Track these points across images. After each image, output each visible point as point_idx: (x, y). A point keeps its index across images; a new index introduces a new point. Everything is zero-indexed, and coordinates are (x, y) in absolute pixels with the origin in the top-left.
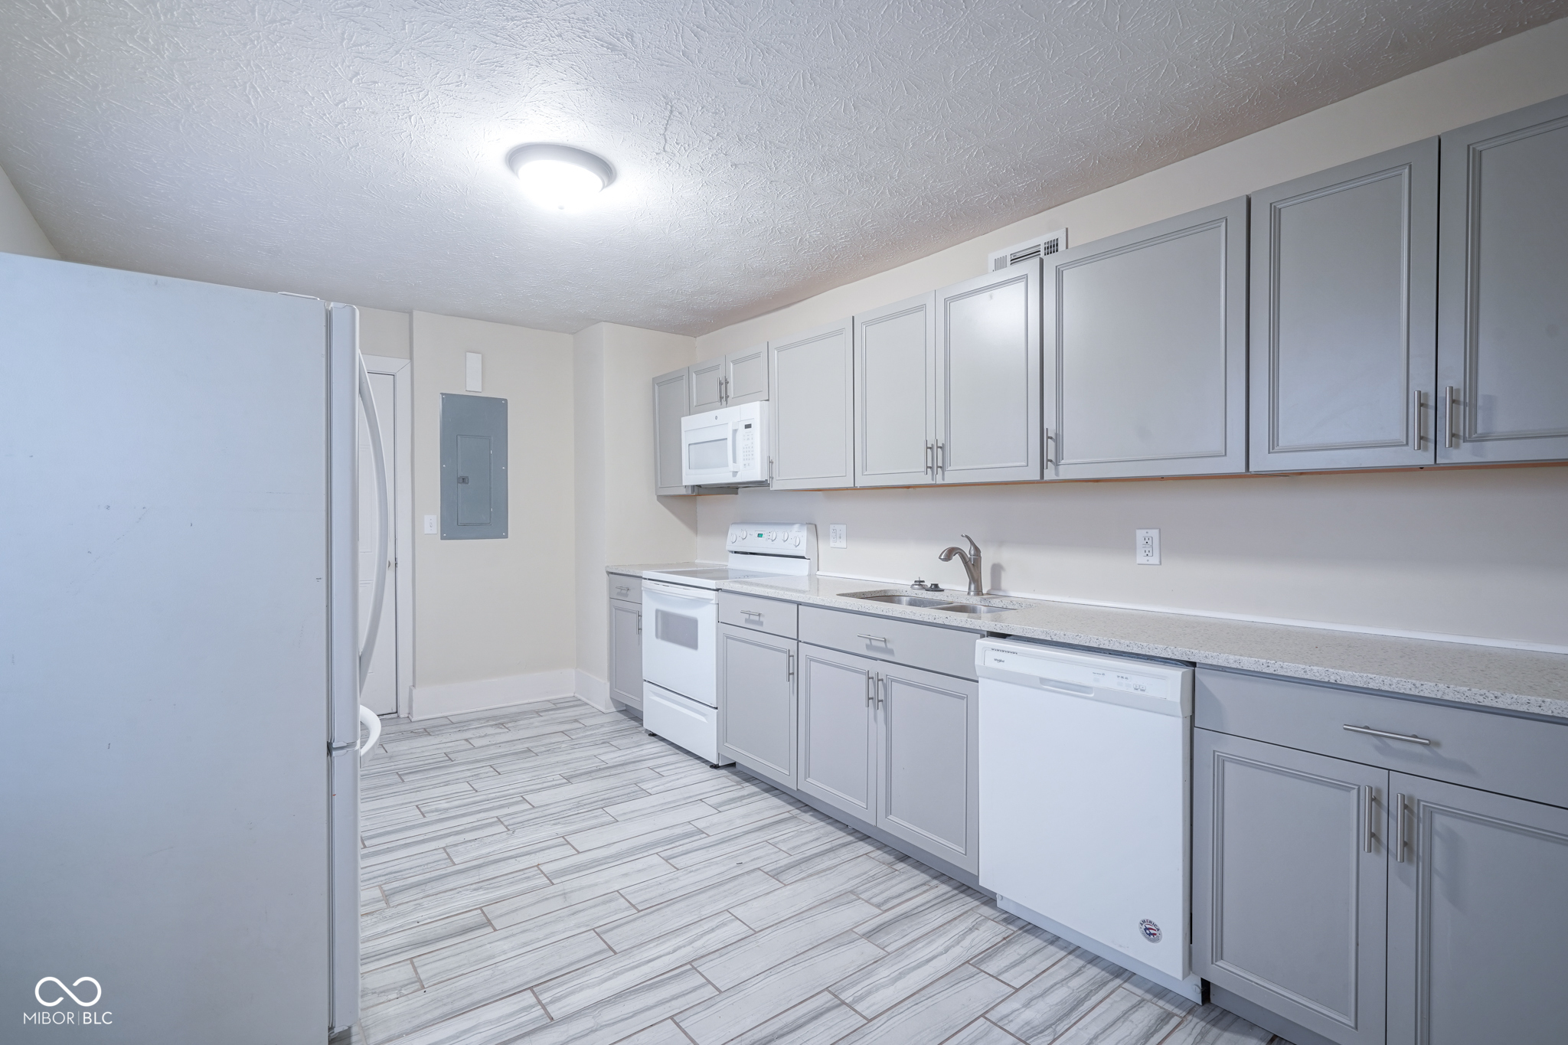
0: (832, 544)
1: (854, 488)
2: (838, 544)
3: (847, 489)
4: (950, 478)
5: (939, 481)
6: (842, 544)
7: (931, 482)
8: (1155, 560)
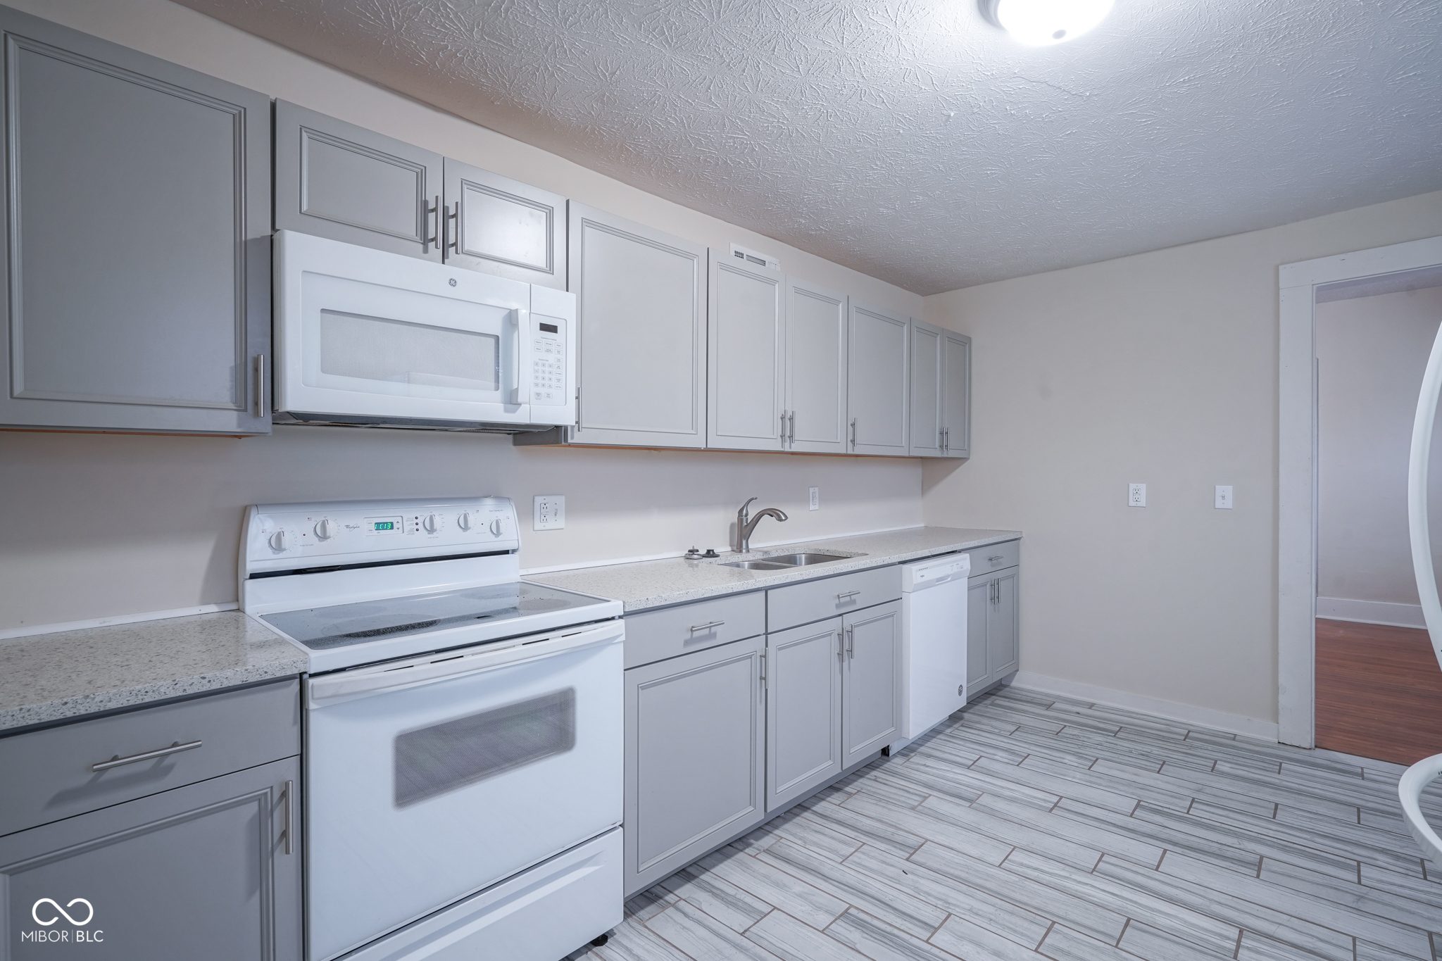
0: (538, 525)
1: (707, 450)
2: (551, 524)
3: (698, 450)
4: (796, 447)
5: (787, 449)
6: (560, 523)
7: (780, 449)
8: (817, 507)
